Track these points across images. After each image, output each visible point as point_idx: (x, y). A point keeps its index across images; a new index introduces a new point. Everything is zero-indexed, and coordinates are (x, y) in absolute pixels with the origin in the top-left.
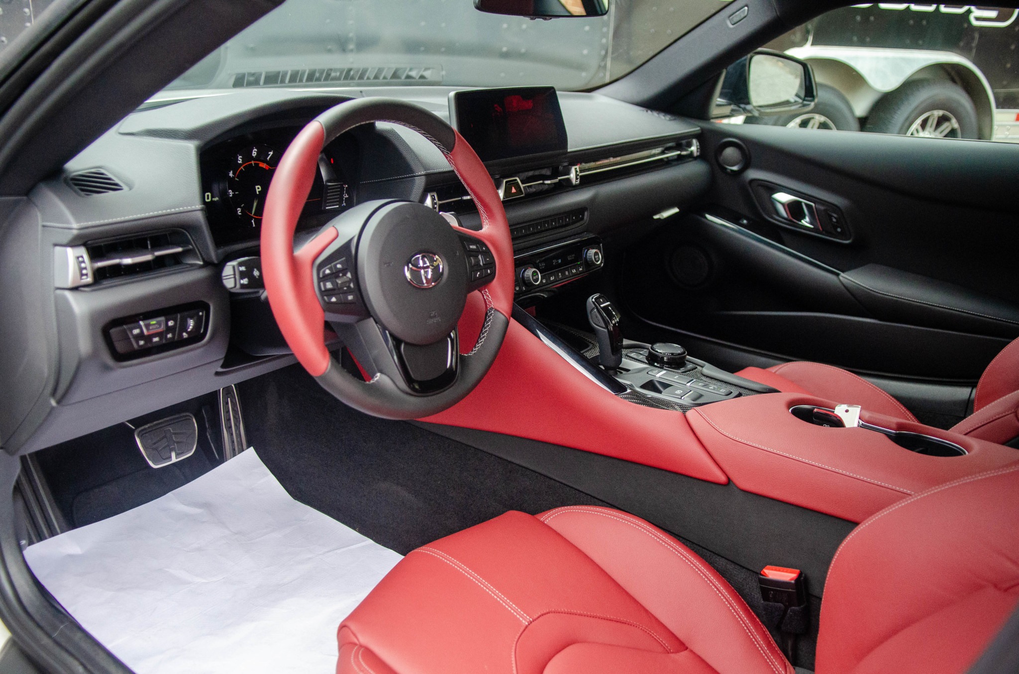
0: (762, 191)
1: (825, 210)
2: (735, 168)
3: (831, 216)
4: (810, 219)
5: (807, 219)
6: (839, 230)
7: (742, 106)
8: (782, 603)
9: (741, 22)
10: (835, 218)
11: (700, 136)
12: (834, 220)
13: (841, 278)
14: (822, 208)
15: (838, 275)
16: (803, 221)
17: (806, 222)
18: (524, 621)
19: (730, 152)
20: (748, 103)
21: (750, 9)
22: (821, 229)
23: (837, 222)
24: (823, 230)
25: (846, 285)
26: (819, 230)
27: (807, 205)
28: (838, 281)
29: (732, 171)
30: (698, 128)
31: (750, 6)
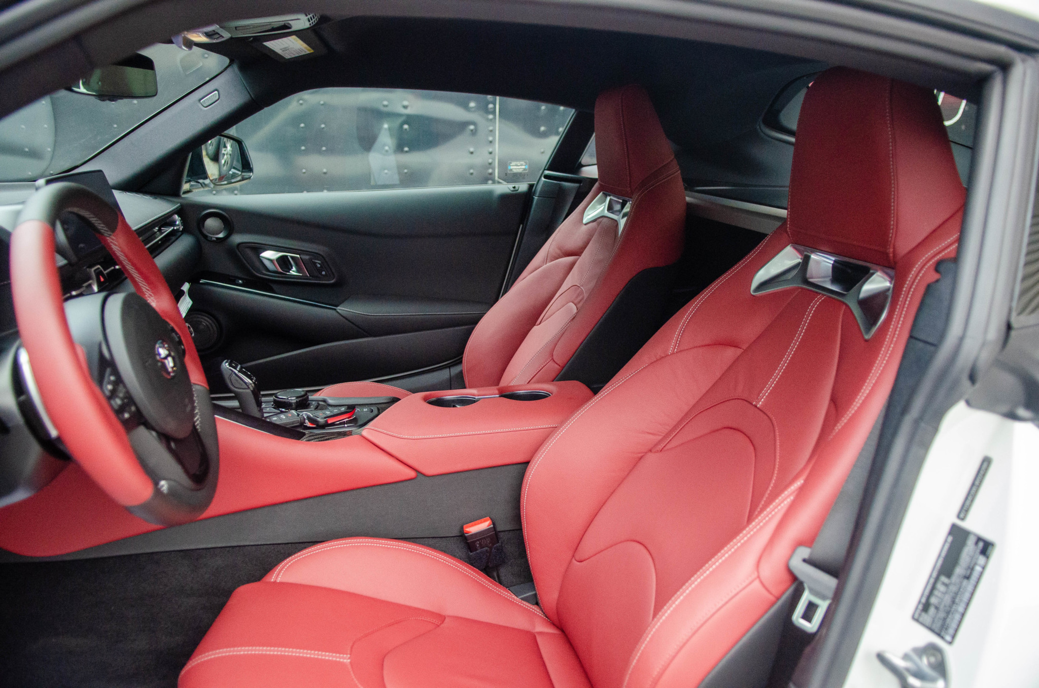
0: (249, 252)
1: (310, 260)
2: (221, 235)
3: (315, 263)
4: (296, 268)
5: (294, 269)
6: (324, 273)
7: (201, 181)
8: (487, 547)
9: (216, 103)
10: (319, 264)
11: (180, 212)
12: (319, 266)
13: (338, 311)
14: (306, 257)
15: (335, 309)
16: (291, 272)
17: (293, 272)
18: (345, 661)
19: (211, 223)
20: (206, 177)
21: (221, 93)
22: (308, 275)
23: (321, 267)
24: (310, 276)
25: (344, 315)
26: (307, 276)
27: (292, 257)
28: (337, 314)
29: (217, 238)
30: (179, 204)
31: (220, 90)
